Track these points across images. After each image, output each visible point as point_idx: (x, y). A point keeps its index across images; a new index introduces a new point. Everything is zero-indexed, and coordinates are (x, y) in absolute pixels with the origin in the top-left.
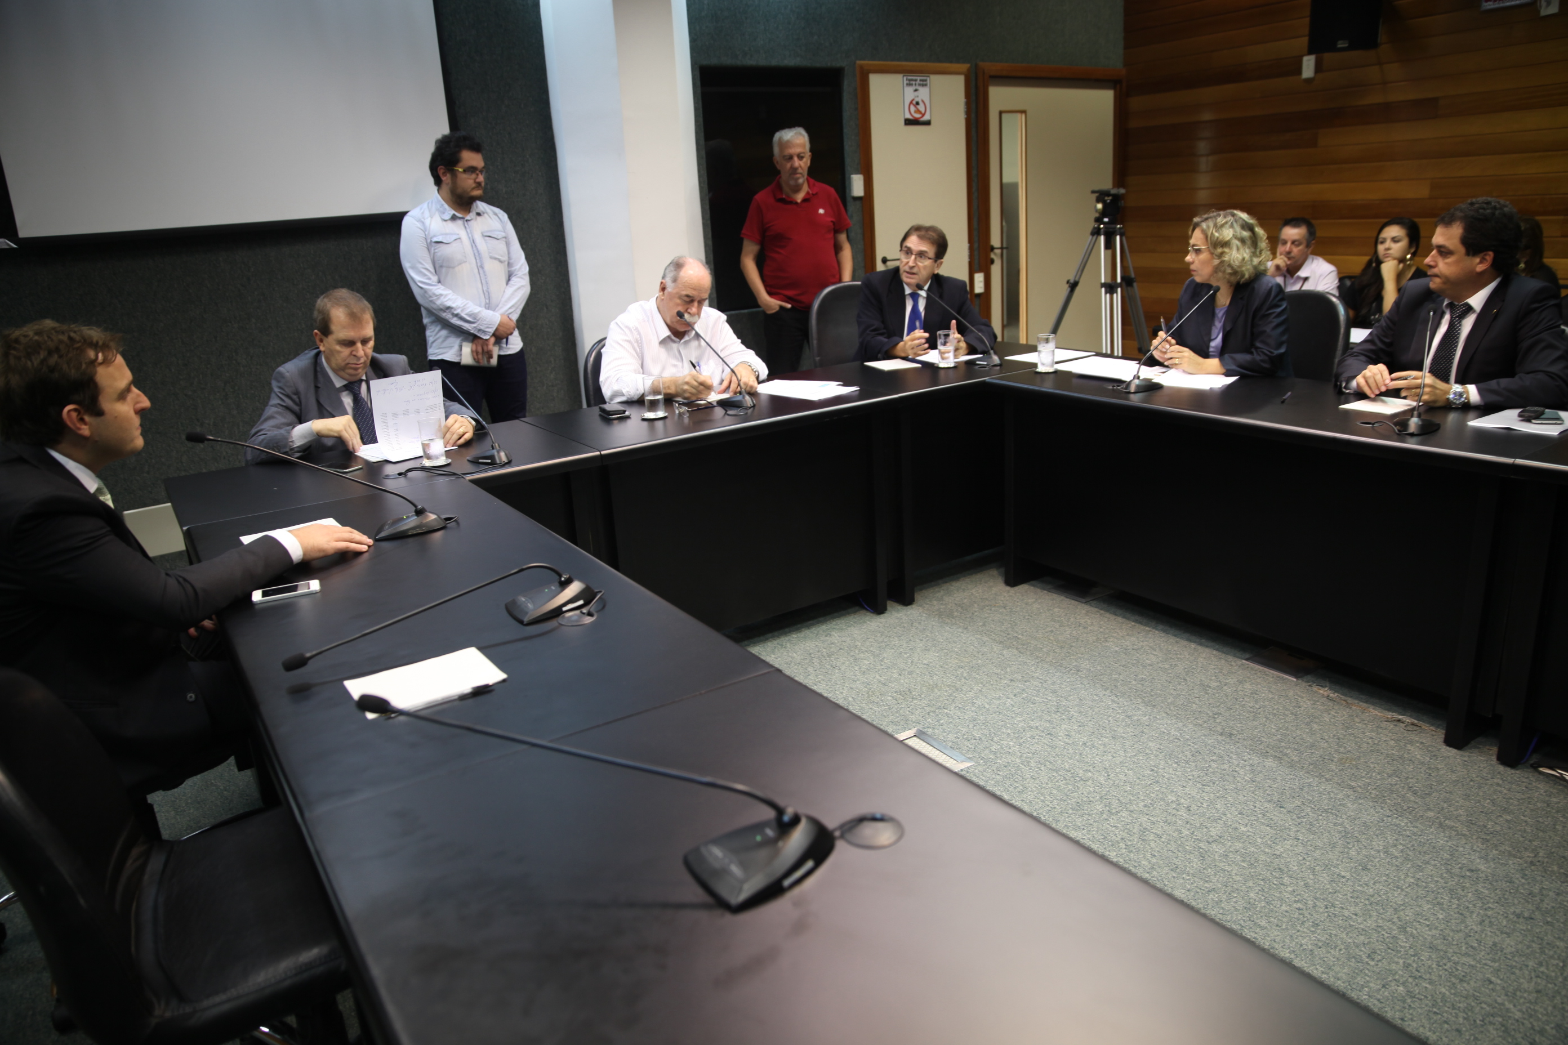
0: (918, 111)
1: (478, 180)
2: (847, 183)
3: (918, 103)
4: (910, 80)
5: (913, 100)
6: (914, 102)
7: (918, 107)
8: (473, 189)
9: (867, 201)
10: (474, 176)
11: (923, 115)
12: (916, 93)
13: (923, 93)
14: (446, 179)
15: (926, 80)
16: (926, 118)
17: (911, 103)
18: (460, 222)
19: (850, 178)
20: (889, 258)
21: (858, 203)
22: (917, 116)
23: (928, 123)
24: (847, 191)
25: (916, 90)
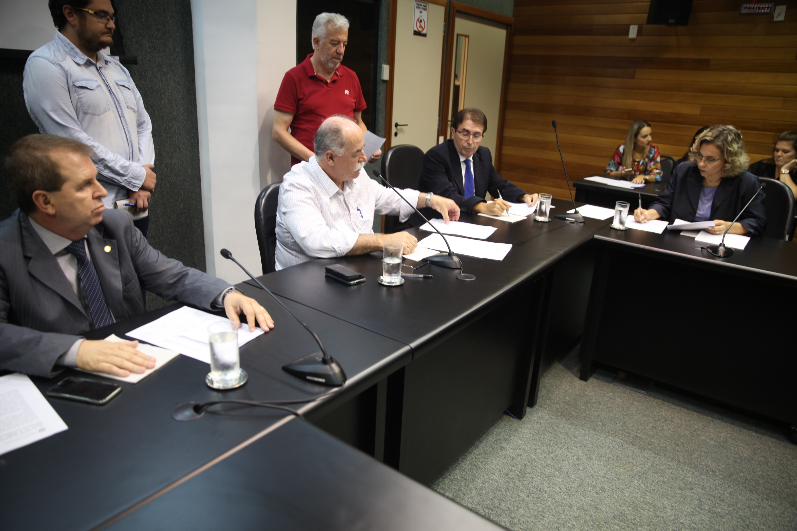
0: (421, 26)
1: (108, 26)
2: (378, 70)
3: (421, 21)
4: (418, 4)
5: (419, 18)
6: (419, 20)
7: (421, 23)
8: (103, 34)
9: (390, 84)
10: (104, 21)
11: (423, 29)
12: (421, 14)
13: (424, 15)
14: (73, 20)
15: (426, 6)
16: (424, 32)
17: (418, 20)
18: (93, 68)
19: (381, 67)
20: (399, 123)
21: (384, 84)
22: (420, 29)
23: (425, 35)
24: (378, 75)
25: (421, 12)
